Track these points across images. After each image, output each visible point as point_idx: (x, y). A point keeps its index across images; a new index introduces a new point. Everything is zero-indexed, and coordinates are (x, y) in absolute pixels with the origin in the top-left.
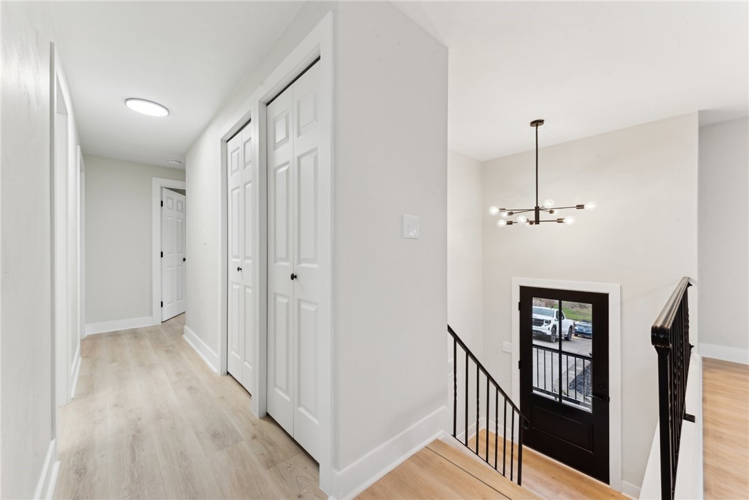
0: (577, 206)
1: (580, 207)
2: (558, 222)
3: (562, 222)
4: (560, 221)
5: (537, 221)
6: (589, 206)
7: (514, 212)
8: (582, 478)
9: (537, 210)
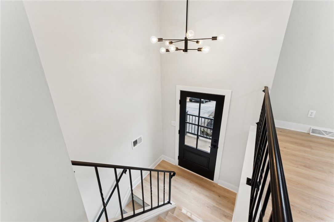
0: (213, 38)
1: (214, 38)
2: (198, 51)
3: (201, 51)
4: (199, 50)
5: (186, 50)
6: (220, 38)
7: (173, 41)
8: (203, 179)
9: (186, 40)
